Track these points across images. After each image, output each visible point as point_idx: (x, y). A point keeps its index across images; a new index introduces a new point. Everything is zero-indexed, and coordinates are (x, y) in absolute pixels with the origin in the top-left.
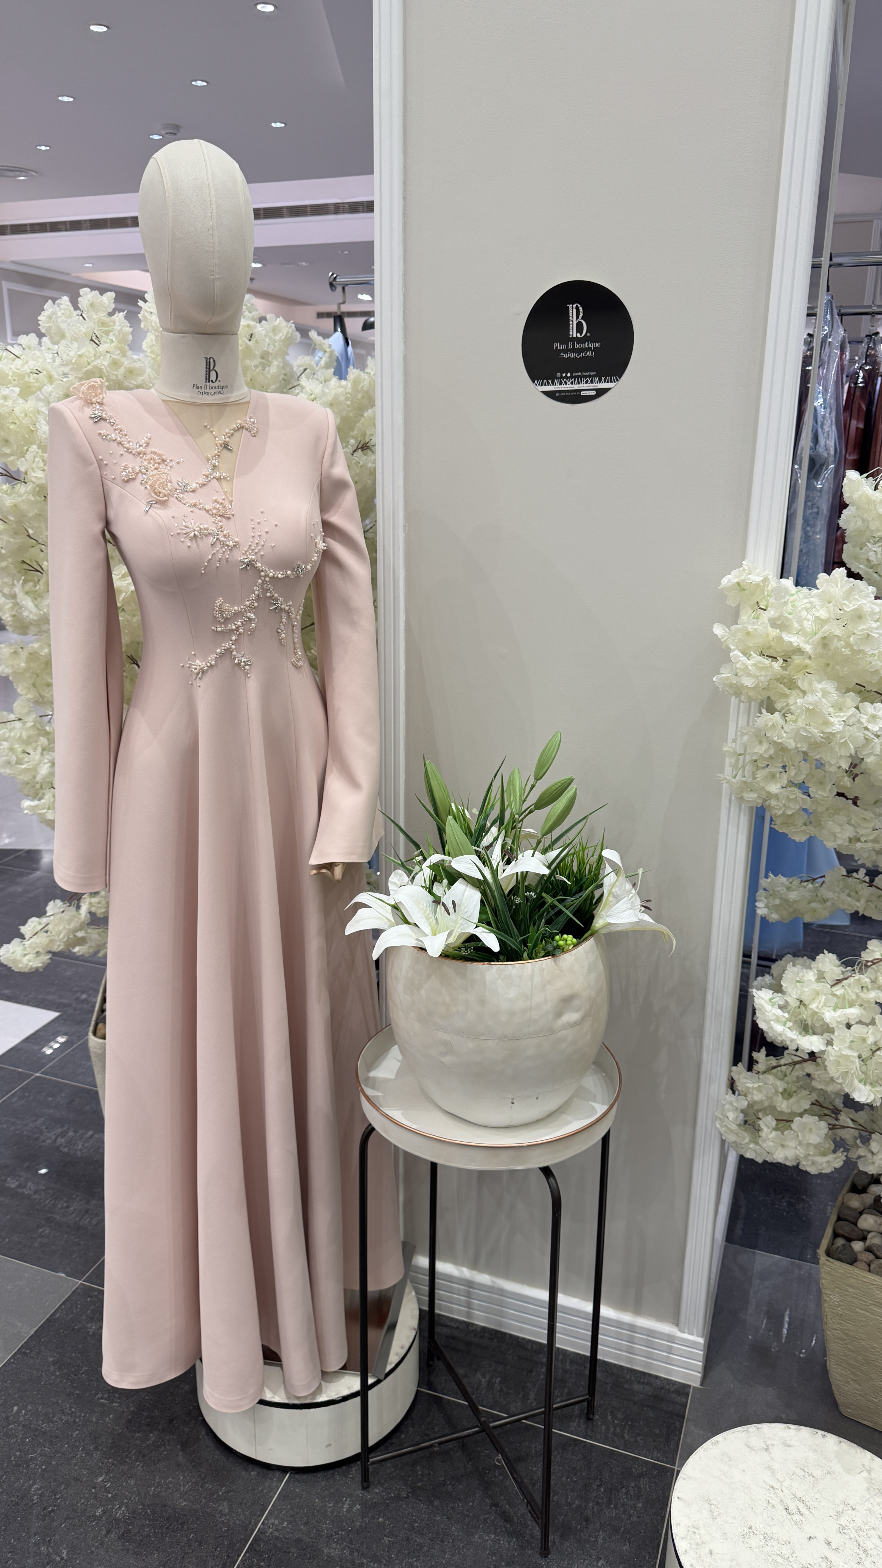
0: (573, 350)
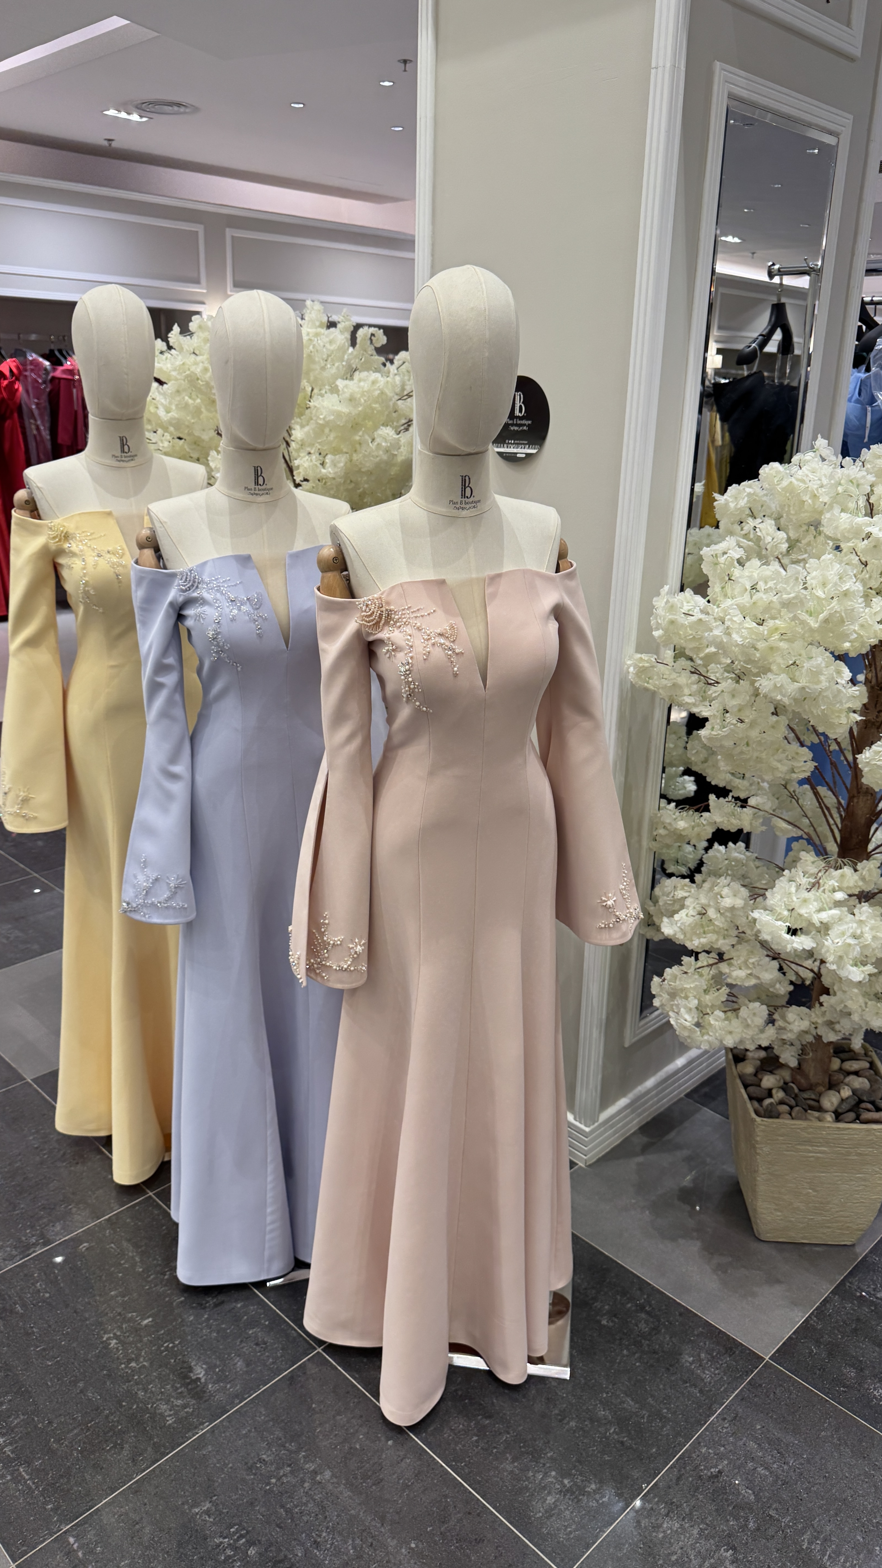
0: (517, 425)
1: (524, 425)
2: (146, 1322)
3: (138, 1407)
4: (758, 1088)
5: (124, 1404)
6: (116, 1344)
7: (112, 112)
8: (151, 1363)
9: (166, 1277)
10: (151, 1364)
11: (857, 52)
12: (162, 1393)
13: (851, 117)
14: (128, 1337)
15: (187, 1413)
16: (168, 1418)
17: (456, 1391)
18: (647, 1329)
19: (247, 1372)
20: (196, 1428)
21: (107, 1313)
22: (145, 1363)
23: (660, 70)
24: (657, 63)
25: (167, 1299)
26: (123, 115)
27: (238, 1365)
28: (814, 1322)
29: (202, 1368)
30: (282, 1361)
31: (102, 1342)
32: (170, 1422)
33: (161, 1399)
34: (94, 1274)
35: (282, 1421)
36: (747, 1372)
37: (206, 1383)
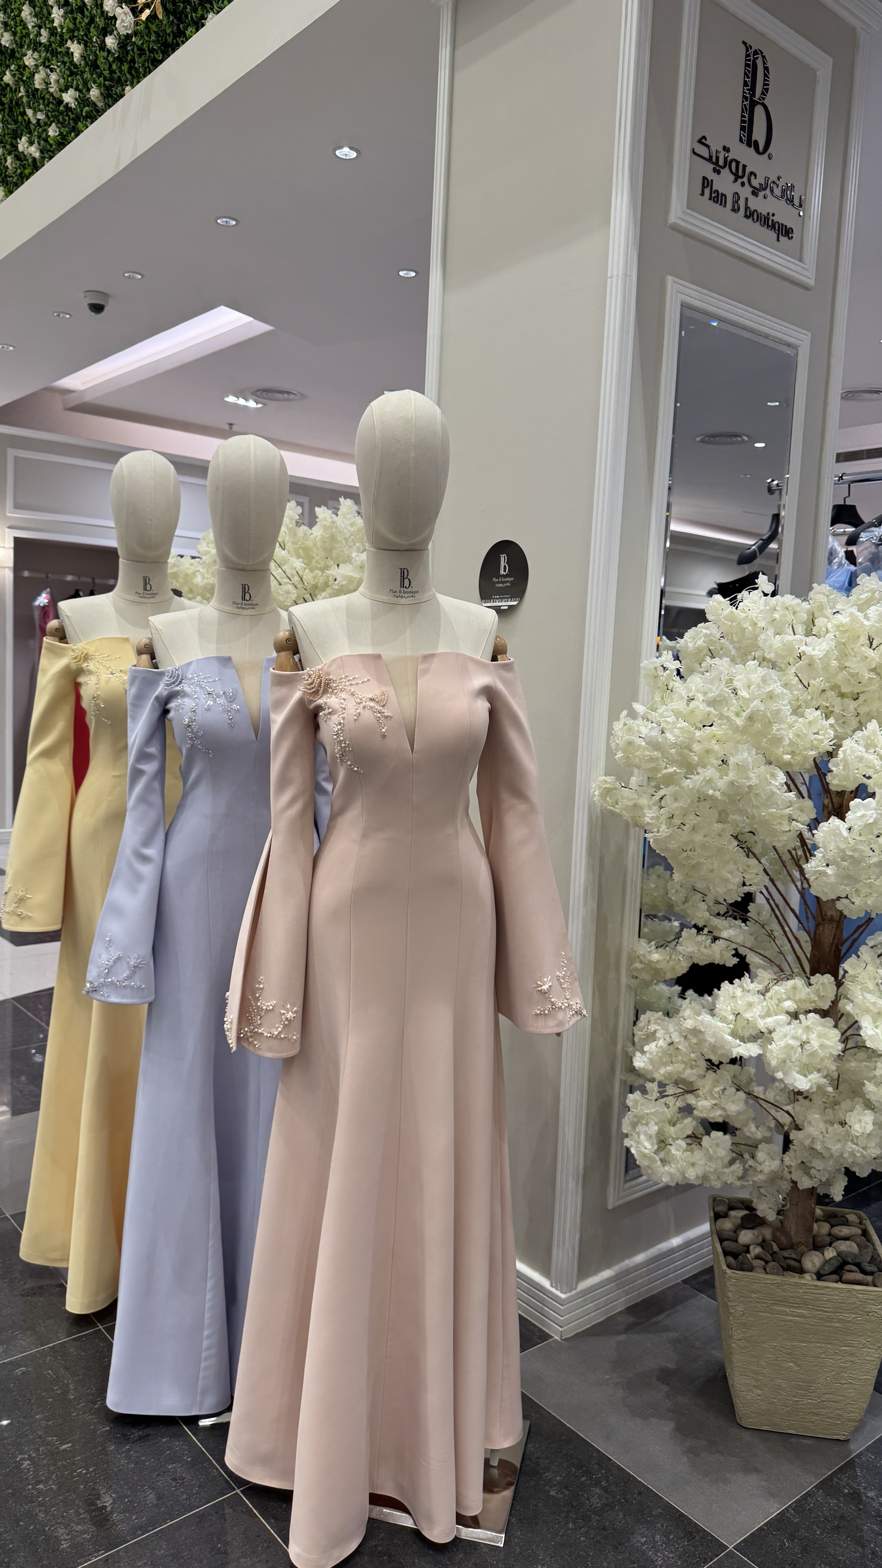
0: (501, 582)
1: (508, 581)
2: (64, 1447)
3: (34, 1528)
4: (735, 1243)
5: (21, 1523)
6: (29, 1465)
7: (231, 399)
8: (59, 1487)
9: (96, 1406)
10: (59, 1489)
11: (811, 282)
12: (63, 1517)
13: (810, 334)
14: (43, 1459)
15: (83, 1539)
16: (63, 1542)
17: (376, 1546)
18: (599, 1504)
19: (157, 1506)
20: (90, 1555)
21: (28, 1435)
22: (53, 1486)
23: (614, 279)
24: (612, 273)
25: (92, 1427)
26: (241, 402)
27: (149, 1498)
28: (791, 1515)
29: (111, 1497)
30: (197, 1498)
31: (15, 1462)
32: (65, 1546)
33: (60, 1523)
34: (24, 1397)
35: (183, 1557)
36: (705, 1559)
37: (111, 1512)
